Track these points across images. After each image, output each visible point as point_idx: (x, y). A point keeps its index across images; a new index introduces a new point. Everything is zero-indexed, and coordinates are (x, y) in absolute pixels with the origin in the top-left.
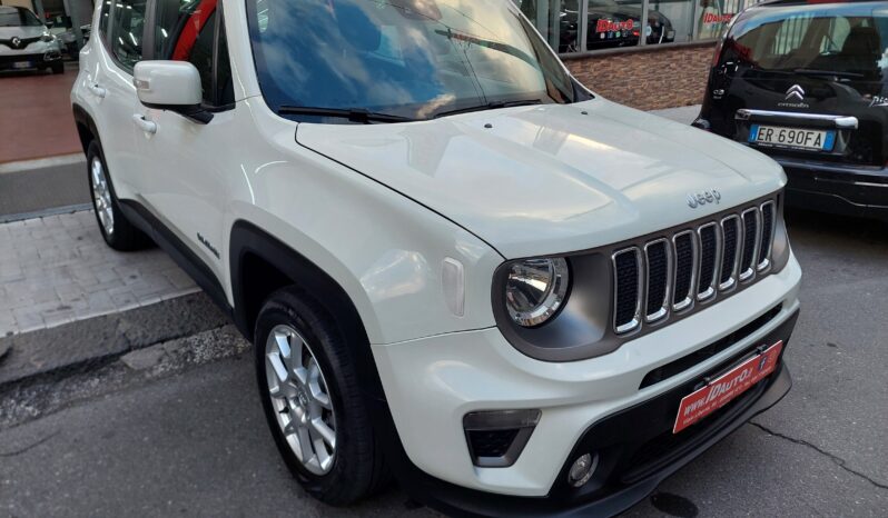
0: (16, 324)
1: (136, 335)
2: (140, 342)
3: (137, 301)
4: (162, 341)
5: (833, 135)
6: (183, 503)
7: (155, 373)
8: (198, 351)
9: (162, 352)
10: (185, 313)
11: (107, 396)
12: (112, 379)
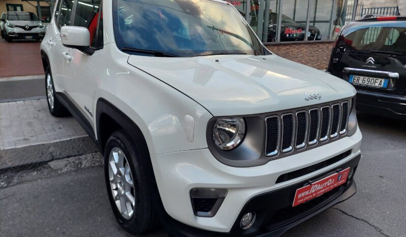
0: (3, 145)
1: (57, 153)
2: (58, 156)
3: (60, 139)
4: (68, 157)
5: (387, 81)
6: (64, 230)
7: (63, 171)
8: (84, 163)
9: (68, 162)
10: (81, 145)
11: (39, 180)
12: (43, 173)
